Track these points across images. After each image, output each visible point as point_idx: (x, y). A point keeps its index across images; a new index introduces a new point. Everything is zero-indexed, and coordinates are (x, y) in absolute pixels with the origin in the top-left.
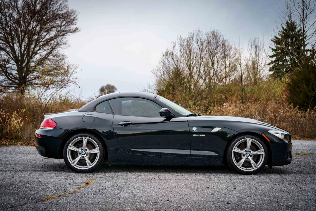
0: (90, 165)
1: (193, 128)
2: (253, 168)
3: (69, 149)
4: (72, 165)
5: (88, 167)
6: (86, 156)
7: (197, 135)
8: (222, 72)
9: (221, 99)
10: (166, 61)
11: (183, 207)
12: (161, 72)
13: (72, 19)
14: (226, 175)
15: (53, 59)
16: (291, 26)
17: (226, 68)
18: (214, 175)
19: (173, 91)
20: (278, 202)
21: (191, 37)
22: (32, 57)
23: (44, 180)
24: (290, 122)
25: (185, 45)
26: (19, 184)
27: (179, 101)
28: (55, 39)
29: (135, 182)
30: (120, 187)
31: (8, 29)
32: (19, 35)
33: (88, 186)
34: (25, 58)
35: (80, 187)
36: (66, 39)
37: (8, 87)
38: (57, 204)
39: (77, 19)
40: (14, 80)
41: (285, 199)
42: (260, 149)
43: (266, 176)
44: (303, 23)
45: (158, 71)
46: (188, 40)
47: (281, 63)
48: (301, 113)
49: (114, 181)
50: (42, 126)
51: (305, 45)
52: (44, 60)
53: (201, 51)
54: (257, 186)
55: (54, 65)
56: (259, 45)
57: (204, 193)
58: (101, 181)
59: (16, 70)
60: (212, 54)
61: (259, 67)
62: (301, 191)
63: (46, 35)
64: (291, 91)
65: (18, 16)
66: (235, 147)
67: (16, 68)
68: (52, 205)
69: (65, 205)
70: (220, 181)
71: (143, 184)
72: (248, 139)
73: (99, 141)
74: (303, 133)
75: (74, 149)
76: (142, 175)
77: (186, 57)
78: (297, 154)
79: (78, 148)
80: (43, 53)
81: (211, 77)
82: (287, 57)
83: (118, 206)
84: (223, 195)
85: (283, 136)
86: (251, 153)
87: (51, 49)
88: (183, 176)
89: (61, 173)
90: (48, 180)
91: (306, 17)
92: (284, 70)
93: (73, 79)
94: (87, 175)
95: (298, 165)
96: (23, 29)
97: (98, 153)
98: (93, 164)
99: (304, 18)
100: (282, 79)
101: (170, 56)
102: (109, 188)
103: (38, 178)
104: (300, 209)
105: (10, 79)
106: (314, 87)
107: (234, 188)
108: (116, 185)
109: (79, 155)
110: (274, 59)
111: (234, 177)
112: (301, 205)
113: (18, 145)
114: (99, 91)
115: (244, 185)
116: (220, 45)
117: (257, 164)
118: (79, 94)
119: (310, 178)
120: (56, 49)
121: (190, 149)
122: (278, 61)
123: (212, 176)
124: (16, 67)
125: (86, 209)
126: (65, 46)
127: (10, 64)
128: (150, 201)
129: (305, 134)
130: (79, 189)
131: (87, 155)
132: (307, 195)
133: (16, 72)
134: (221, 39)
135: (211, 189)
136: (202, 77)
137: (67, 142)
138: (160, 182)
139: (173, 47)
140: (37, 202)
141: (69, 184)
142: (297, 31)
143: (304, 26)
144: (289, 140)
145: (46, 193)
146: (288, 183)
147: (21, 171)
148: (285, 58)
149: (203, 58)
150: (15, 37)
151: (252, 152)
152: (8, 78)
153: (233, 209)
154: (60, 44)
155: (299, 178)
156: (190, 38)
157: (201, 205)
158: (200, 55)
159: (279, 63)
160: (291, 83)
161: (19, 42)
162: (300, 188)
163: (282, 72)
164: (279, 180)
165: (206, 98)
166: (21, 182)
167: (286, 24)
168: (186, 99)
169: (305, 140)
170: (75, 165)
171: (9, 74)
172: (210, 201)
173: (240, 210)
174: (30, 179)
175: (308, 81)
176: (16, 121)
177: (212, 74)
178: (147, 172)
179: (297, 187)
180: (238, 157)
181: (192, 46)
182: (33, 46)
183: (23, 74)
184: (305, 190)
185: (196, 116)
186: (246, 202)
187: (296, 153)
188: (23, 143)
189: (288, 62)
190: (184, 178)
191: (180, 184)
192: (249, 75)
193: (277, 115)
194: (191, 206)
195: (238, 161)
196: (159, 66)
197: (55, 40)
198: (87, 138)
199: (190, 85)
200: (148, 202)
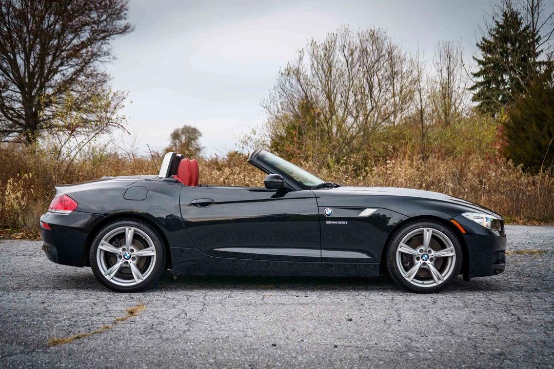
0: (139, 278)
1: (326, 210)
2: (435, 282)
3: (101, 250)
4: (107, 277)
5: (135, 282)
6: (131, 261)
7: (333, 222)
8: (387, 103)
9: (386, 151)
10: (288, 85)
11: (300, 358)
12: (277, 105)
13: (118, 9)
14: (386, 294)
15: (86, 81)
16: (512, 20)
17: (394, 96)
18: (363, 294)
19: (299, 138)
20: (476, 346)
21: (332, 42)
22: (49, 78)
23: (54, 306)
24: (507, 193)
25: (321, 56)
26: (7, 315)
27: (310, 156)
28: (89, 45)
29: (219, 309)
30: (190, 319)
31: (5, 29)
32: (25, 39)
33: (132, 318)
34: (35, 81)
35: (118, 320)
36: (109, 47)
37: (6, 131)
38: (70, 355)
39: (127, 10)
40: (16, 119)
41: (489, 340)
42: (448, 247)
43: (458, 295)
44: (533, 15)
45: (272, 103)
46: (326, 47)
47: (494, 86)
48: (528, 177)
49: (181, 307)
50: (52, 208)
51: (537, 53)
52: (70, 84)
53: (349, 66)
54: (441, 316)
55: (88, 91)
56: (455, 55)
57: (342, 330)
58: (158, 307)
59: (20, 102)
60: (370, 72)
61: (454, 94)
62: (519, 326)
63: (72, 40)
64: (509, 137)
65: (22, 5)
66: (401, 244)
67: (21, 99)
68: (61, 355)
69: (85, 355)
70: (374, 307)
71: (233, 314)
72: (425, 229)
73: (156, 234)
74: (531, 213)
75: (110, 248)
76: (233, 295)
77: (322, 78)
78: (518, 252)
79: (117, 247)
80: (68, 71)
81: (368, 112)
82: (504, 75)
83: (181, 357)
84: (377, 333)
85: (489, 223)
86: (431, 254)
87: (81, 63)
88: (307, 297)
89: (87, 292)
90: (60, 307)
91: (538, 4)
92: (500, 99)
93: (117, 118)
94: (134, 295)
95: (518, 274)
96: (32, 28)
97: (153, 256)
98: (144, 275)
99: (535, 5)
100: (496, 116)
101: (294, 77)
102: (171, 321)
103: (43, 303)
104: (514, 361)
105: (9, 117)
106: (552, 129)
107: (398, 319)
108: (183, 316)
109: (118, 259)
110: (481, 79)
111: (400, 298)
112: (517, 352)
113: (17, 239)
114: (171, 137)
115: (418, 313)
116: (384, 55)
117: (441, 274)
118: (132, 144)
119: (537, 300)
120: (91, 64)
121: (321, 248)
122: (487, 82)
123: (360, 296)
124: (20, 97)
125: (122, 364)
126: (106, 58)
127: (9, 91)
128: (241, 346)
129: (534, 215)
130: (115, 324)
131: (134, 259)
132: (531, 334)
133: (20, 105)
134: (386, 45)
135: (356, 323)
136: (351, 113)
137: (97, 237)
138: (265, 308)
139: (298, 60)
140: (34, 350)
141: (98, 314)
142: (522, 28)
143: (535, 20)
144: (500, 230)
145: (54, 332)
146: (498, 310)
147: (14, 289)
148: (502, 77)
149: (354, 79)
150: (18, 42)
151: (433, 253)
152: (6, 116)
153: (392, 361)
154: (98, 55)
155: (519, 298)
156: (330, 42)
157: (335, 354)
158: (347, 73)
159: (491, 87)
160: (512, 124)
161: (24, 51)
162: (519, 319)
163: (494, 102)
164: (481, 303)
165: (359, 151)
166: (11, 311)
167: (503, 16)
168: (321, 153)
169: (535, 225)
170: (112, 278)
171: (7, 108)
172: (351, 346)
173: (405, 362)
174: (28, 305)
175: (540, 119)
176: (13, 196)
177: (369, 107)
178: (244, 289)
179: (513, 317)
180: (408, 261)
181: (334, 56)
182: (50, 58)
183: (34, 109)
184: (526, 324)
185: (332, 187)
186: (417, 348)
187: (516, 250)
188: (25, 235)
189: (506, 84)
190: (309, 301)
191: (300, 312)
192: (436, 108)
193: (484, 180)
194: (316, 357)
195: (407, 269)
196: (274, 95)
197: (89, 47)
198: (133, 229)
199: (330, 128)
200: (237, 348)
